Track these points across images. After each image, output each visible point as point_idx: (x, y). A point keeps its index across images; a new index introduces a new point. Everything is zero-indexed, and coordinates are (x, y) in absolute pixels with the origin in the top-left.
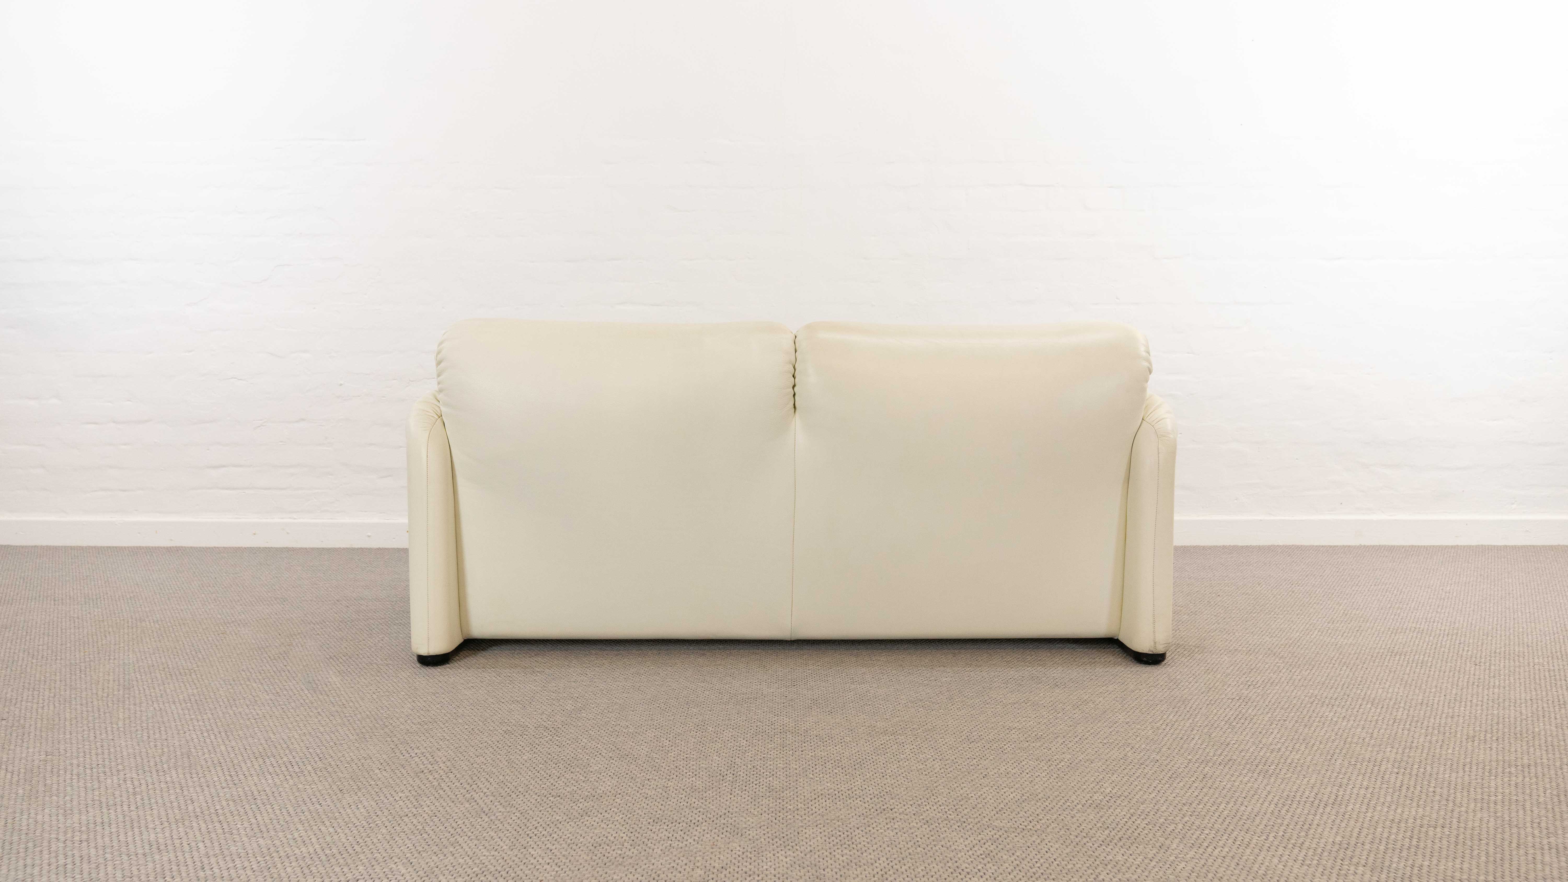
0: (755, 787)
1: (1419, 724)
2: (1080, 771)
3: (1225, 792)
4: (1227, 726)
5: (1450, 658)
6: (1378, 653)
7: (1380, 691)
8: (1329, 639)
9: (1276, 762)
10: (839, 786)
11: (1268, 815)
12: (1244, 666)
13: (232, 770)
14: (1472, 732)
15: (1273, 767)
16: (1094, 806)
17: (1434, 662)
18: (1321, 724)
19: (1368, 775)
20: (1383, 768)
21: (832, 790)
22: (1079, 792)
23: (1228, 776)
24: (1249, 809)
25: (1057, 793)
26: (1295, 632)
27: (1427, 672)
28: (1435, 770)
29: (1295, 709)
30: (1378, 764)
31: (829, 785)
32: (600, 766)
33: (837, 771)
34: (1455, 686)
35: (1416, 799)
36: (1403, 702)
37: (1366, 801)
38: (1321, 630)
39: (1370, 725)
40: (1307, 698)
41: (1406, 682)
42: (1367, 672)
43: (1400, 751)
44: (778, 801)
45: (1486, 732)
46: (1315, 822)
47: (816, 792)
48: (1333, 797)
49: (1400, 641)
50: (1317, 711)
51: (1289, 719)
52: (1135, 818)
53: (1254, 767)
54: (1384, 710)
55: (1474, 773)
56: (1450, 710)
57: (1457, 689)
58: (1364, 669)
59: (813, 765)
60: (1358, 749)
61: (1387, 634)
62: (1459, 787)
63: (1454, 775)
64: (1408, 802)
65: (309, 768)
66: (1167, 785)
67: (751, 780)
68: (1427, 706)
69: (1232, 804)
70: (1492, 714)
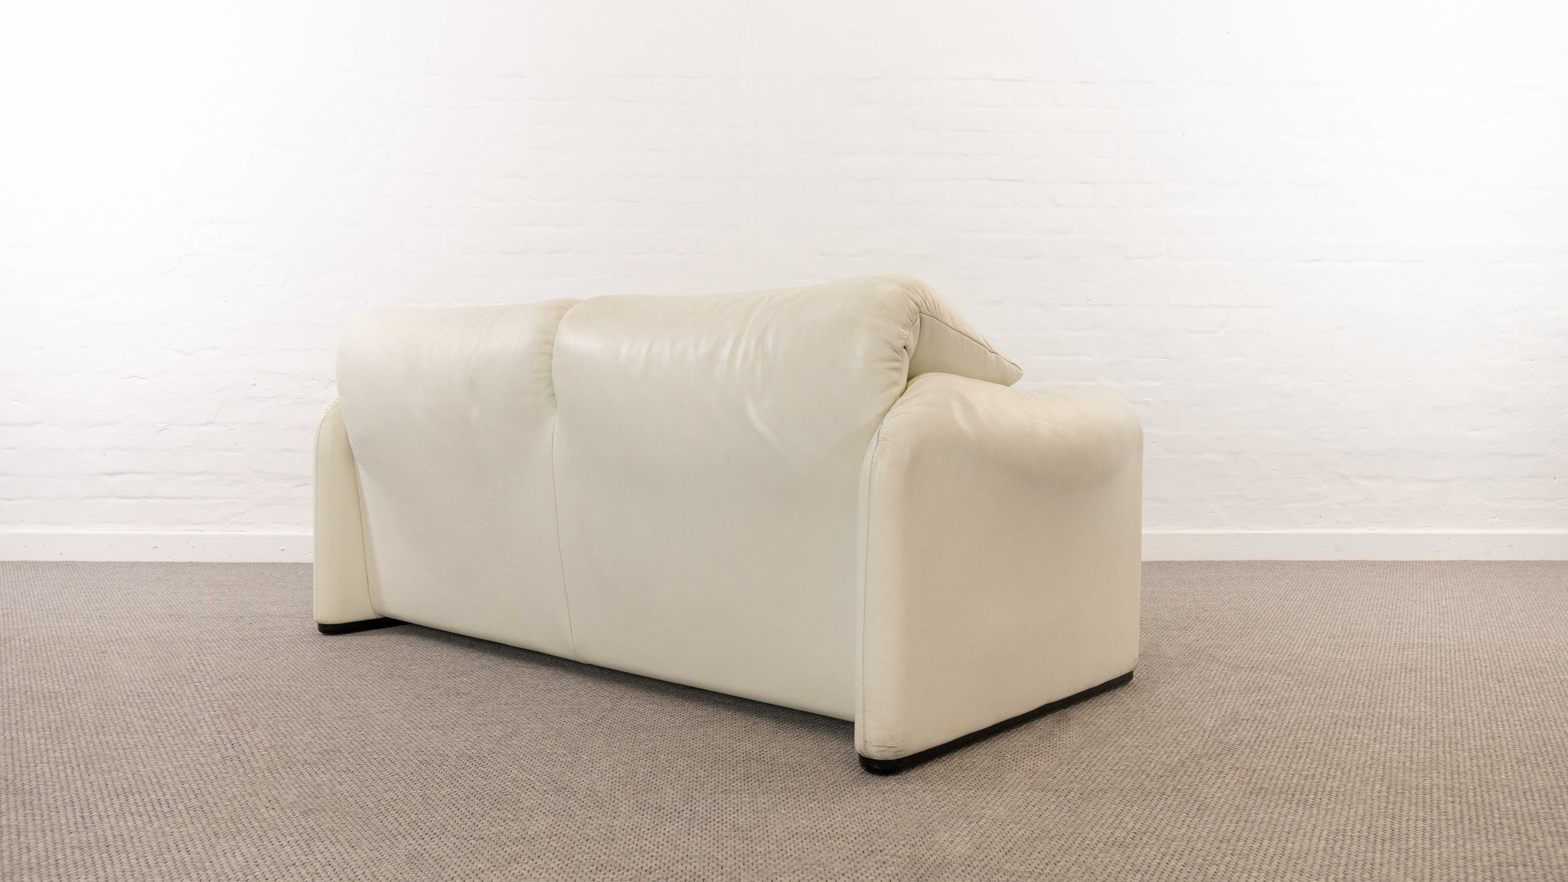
0: (717, 825)
1: (1459, 746)
2: (1094, 802)
3: (1264, 826)
4: (1248, 750)
5: (1469, 675)
6: (1392, 669)
7: (1406, 710)
8: (1335, 655)
9: (1314, 790)
10: (816, 824)
11: (1321, 853)
12: (1251, 683)
13: (85, 810)
14: (1520, 755)
15: (1312, 796)
16: (1118, 844)
17: (1454, 679)
18: (1352, 747)
19: (1421, 804)
20: (1435, 796)
21: (809, 828)
22: (1097, 828)
23: (1264, 807)
24: (1297, 846)
25: (1071, 830)
26: (1296, 647)
27: (1450, 689)
28: (1494, 798)
29: (1318, 731)
30: (1427, 791)
31: (804, 822)
32: (532, 801)
33: (813, 806)
34: (1484, 705)
35: (1483, 832)
36: (1434, 722)
37: (1427, 835)
38: (1324, 646)
39: (1406, 748)
40: (1328, 719)
41: (1431, 700)
42: (1385, 690)
43: (1448, 777)
44: (746, 842)
45: (1535, 754)
46: (1378, 861)
47: (790, 830)
48: (1389, 831)
49: (1410, 656)
50: (1343, 732)
51: (1315, 741)
52: (1169, 858)
53: (1290, 796)
54: (1416, 731)
55: (1538, 802)
56: (1489, 731)
57: (1488, 708)
58: (1381, 686)
59: (784, 798)
60: (1401, 775)
61: (1394, 649)
62: (1527, 818)
63: (1516, 803)
64: (1475, 836)
65: (181, 807)
66: (1197, 819)
67: (713, 817)
68: (1462, 726)
69: (1275, 841)
70: (1535, 734)
